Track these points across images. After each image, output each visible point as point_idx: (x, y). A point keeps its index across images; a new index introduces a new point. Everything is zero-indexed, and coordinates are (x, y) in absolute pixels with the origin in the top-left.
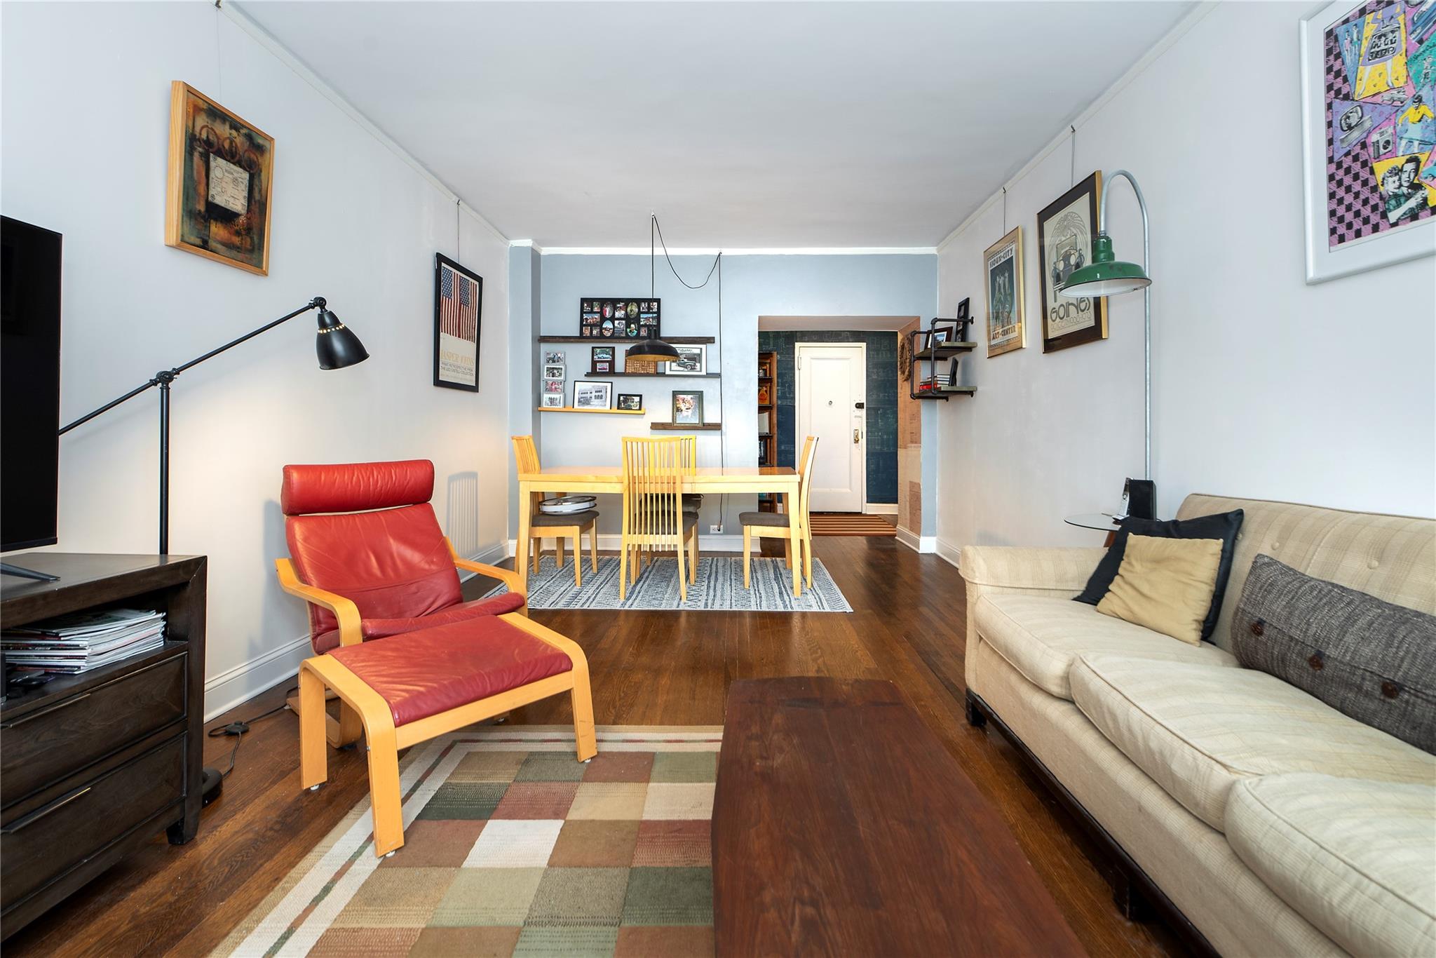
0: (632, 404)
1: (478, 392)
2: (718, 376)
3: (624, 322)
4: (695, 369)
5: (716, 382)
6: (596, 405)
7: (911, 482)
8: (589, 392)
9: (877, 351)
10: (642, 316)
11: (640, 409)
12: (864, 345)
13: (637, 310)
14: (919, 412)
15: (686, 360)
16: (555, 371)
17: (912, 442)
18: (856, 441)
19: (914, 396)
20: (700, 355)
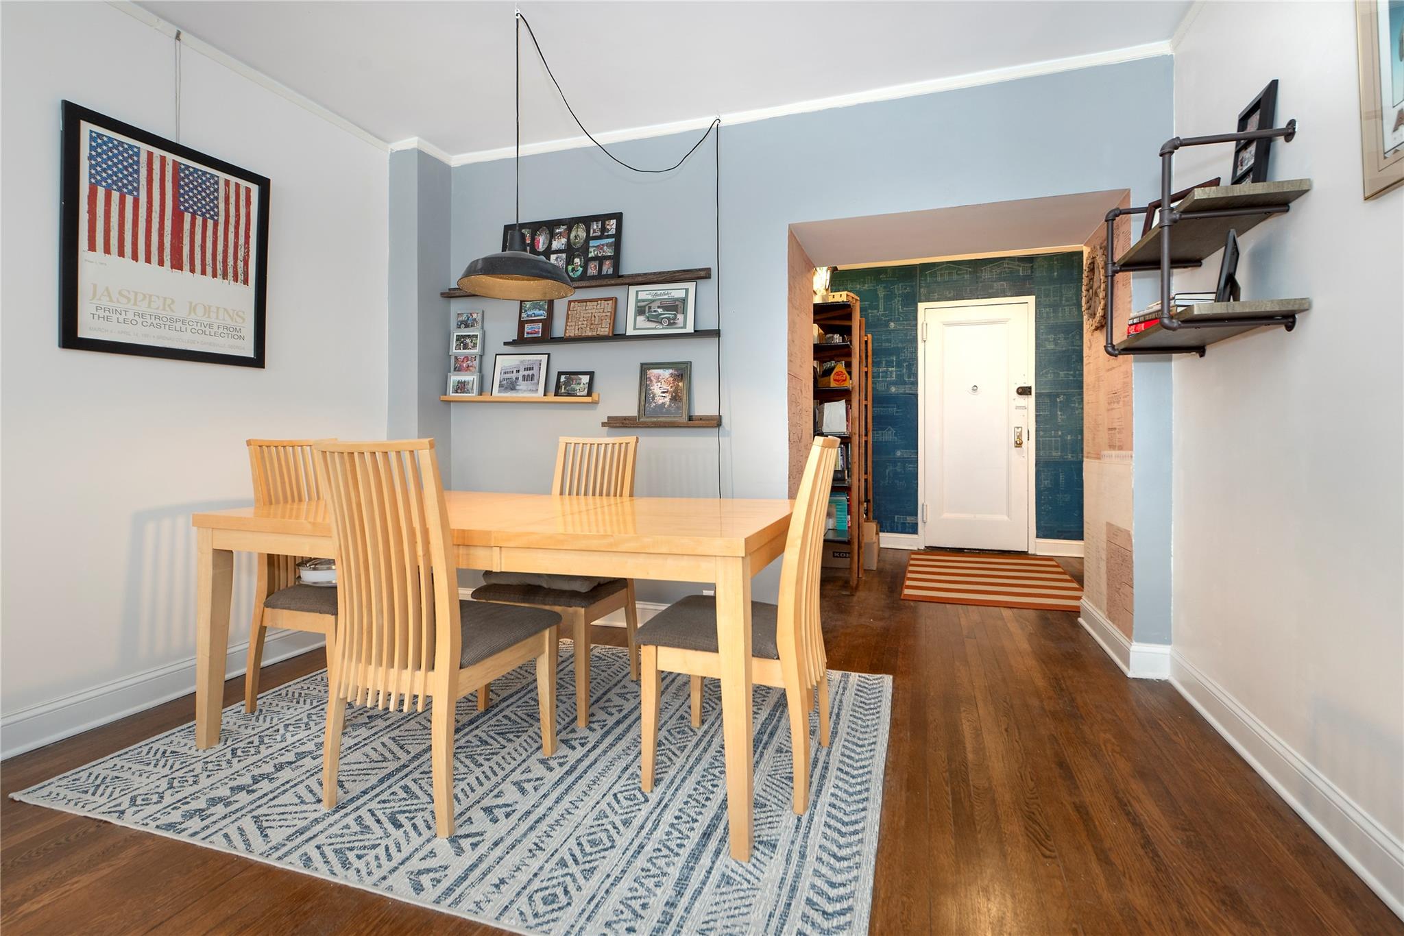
0: (578, 387)
1: (264, 367)
2: (716, 333)
3: (564, 256)
4: (674, 323)
5: (710, 345)
6: (524, 392)
7: (1109, 525)
8: (515, 372)
9: (1055, 307)
10: (592, 243)
11: (589, 394)
12: (1031, 299)
13: (585, 234)
14: (1127, 386)
15: (660, 311)
16: (468, 341)
17: (1112, 447)
18: (1019, 445)
19: (1113, 351)
20: (684, 301)
